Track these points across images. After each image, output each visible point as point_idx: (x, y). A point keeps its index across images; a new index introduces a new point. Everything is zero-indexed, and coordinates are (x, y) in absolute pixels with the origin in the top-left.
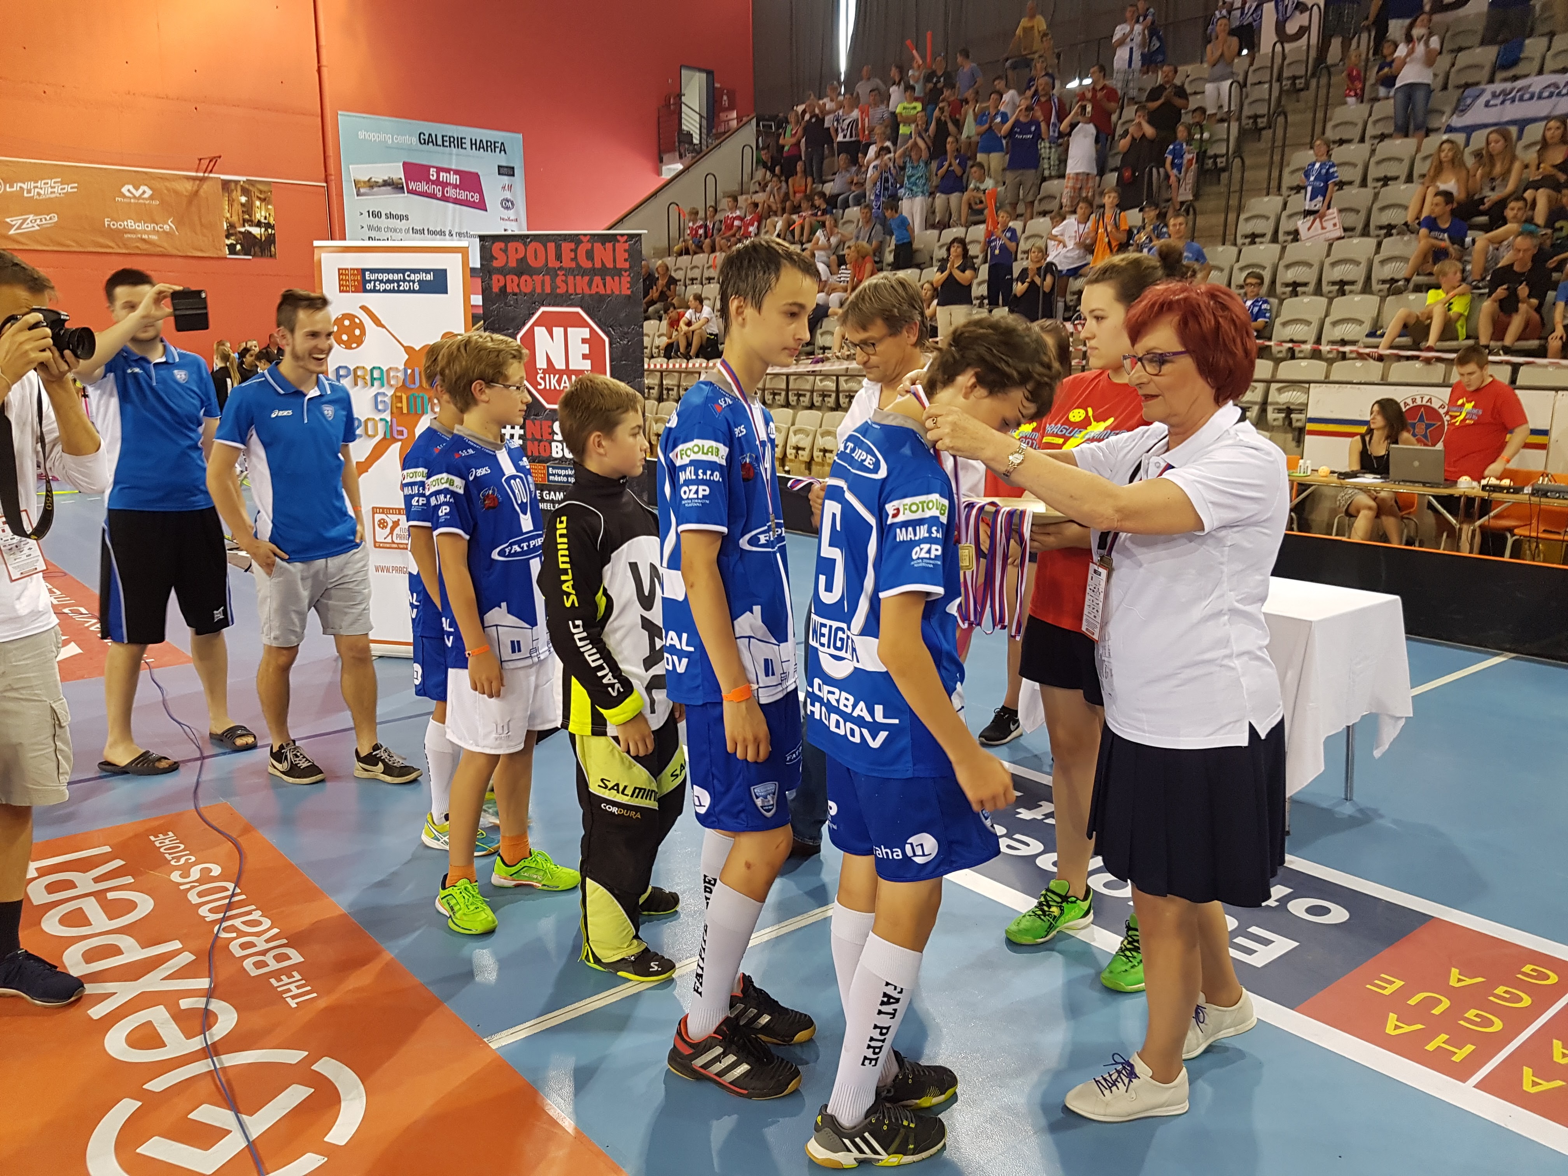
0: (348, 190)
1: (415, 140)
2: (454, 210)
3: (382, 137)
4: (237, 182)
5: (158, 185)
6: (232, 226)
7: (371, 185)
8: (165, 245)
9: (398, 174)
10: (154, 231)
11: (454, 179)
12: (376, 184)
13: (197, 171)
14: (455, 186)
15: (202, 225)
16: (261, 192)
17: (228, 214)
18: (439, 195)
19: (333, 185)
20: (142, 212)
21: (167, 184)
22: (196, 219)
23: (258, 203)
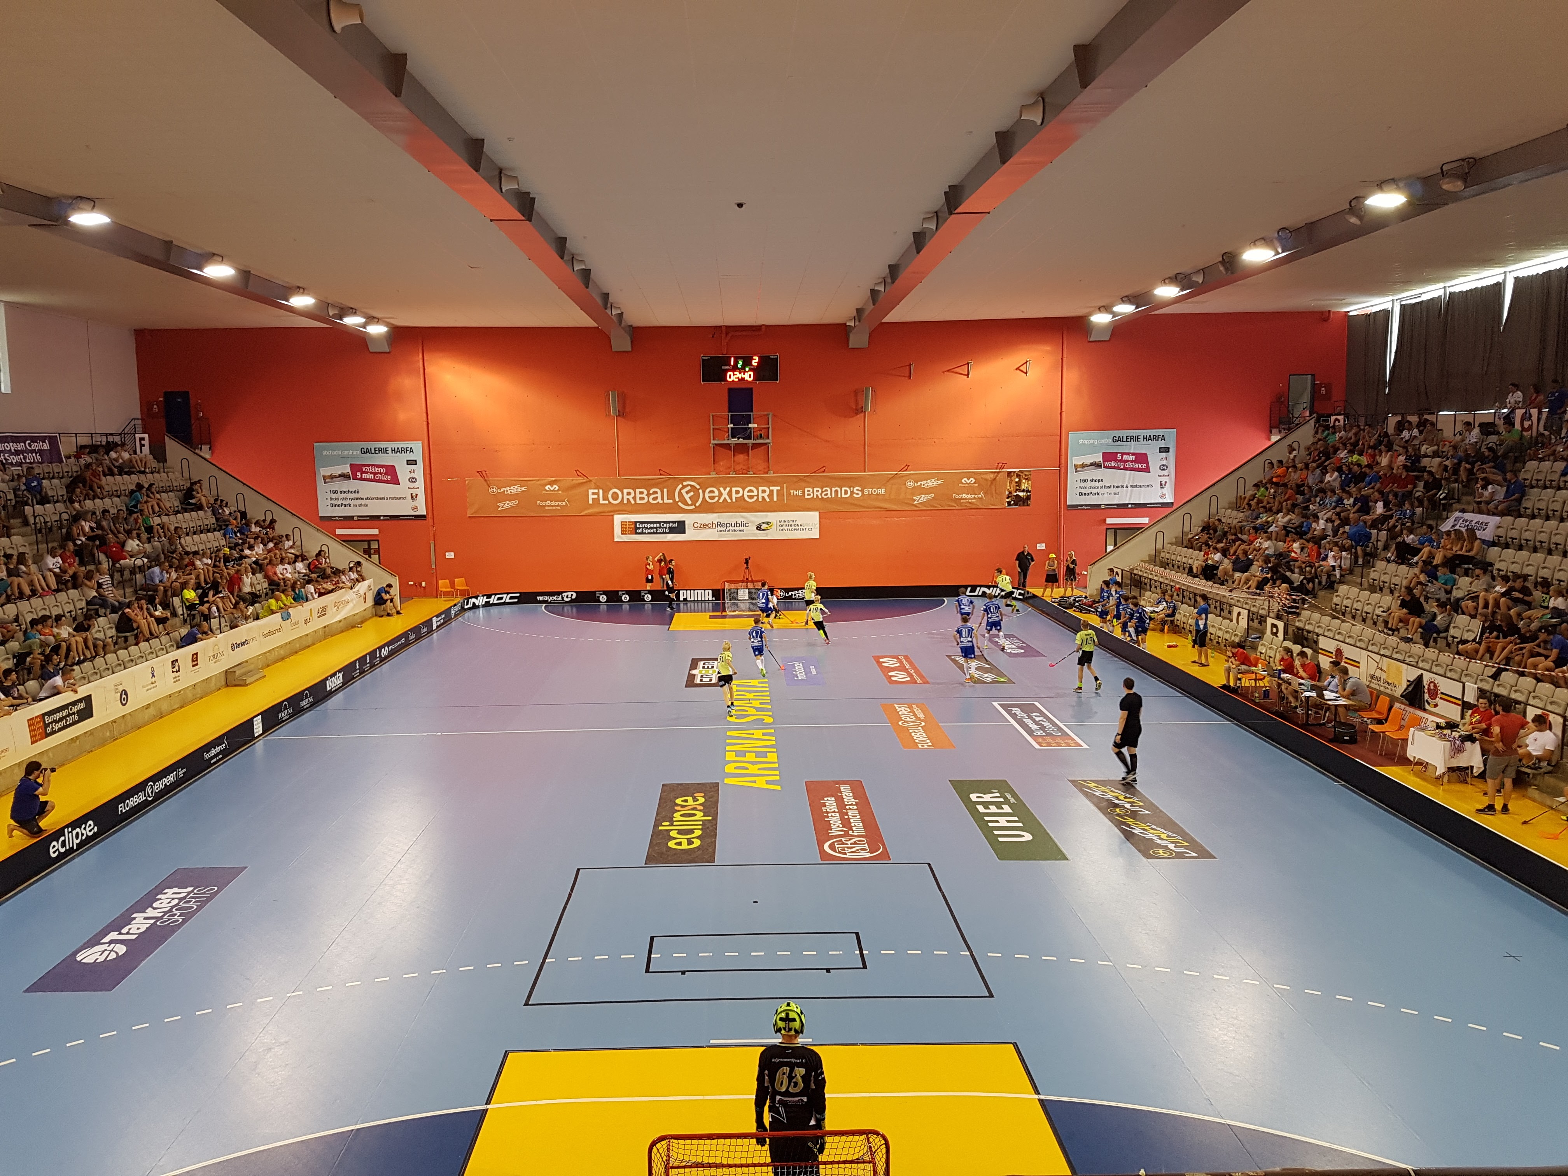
0: (1071, 469)
1: (1110, 441)
2: (1130, 474)
3: (1092, 442)
4: (1014, 472)
5: (979, 477)
6: (1010, 493)
7: (1083, 466)
8: (978, 504)
9: (1099, 458)
10: (974, 498)
11: (1132, 458)
12: (1087, 466)
13: (997, 469)
14: (1132, 462)
15: (996, 493)
16: (1026, 475)
17: (1009, 487)
18: (1122, 467)
19: (1063, 469)
20: (970, 490)
21: (983, 476)
22: (994, 492)
23: (1024, 481)
